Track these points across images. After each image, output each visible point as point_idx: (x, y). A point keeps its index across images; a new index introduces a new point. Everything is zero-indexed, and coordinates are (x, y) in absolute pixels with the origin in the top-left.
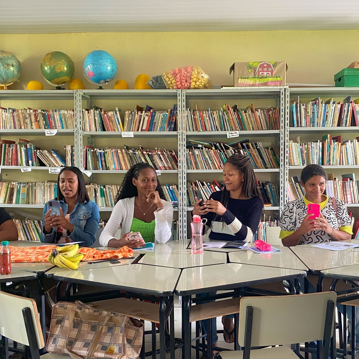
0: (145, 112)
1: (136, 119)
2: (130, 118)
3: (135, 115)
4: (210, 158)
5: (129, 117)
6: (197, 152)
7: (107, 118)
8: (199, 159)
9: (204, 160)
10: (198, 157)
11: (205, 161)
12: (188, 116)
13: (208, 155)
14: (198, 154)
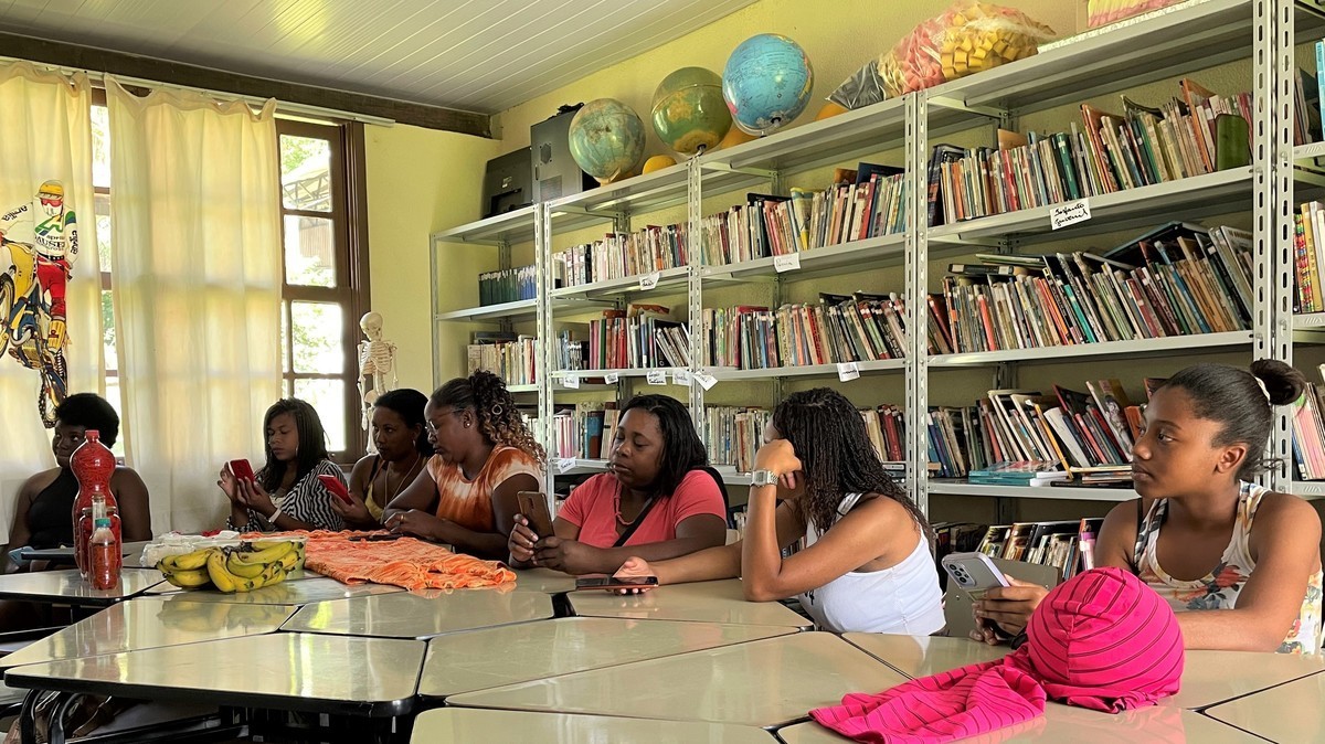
0: (856, 188)
1: (836, 213)
2: (822, 213)
3: (832, 203)
4: (1036, 309)
5: (820, 210)
6: (1000, 293)
7: (773, 222)
8: (1003, 316)
9: (1021, 319)
10: (1001, 311)
11: (1024, 321)
12: (969, 176)
13: (1032, 302)
14: (1002, 299)
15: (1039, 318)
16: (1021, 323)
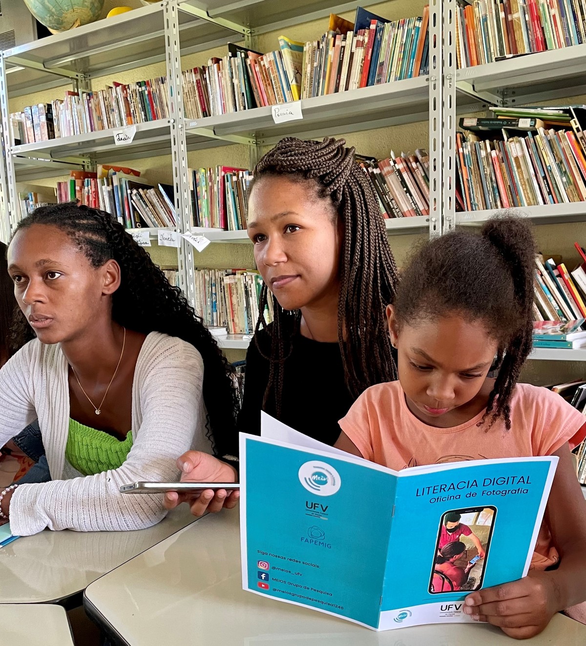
0: (355, 35)
1: (331, 64)
2: (315, 64)
3: (327, 52)
4: (560, 164)
5: (312, 62)
6: (515, 148)
7: (259, 76)
8: (521, 173)
9: (540, 175)
10: (519, 167)
11: (545, 178)
12: (485, 20)
13: (555, 156)
14: (520, 154)
15: (563, 173)
16: (541, 180)
